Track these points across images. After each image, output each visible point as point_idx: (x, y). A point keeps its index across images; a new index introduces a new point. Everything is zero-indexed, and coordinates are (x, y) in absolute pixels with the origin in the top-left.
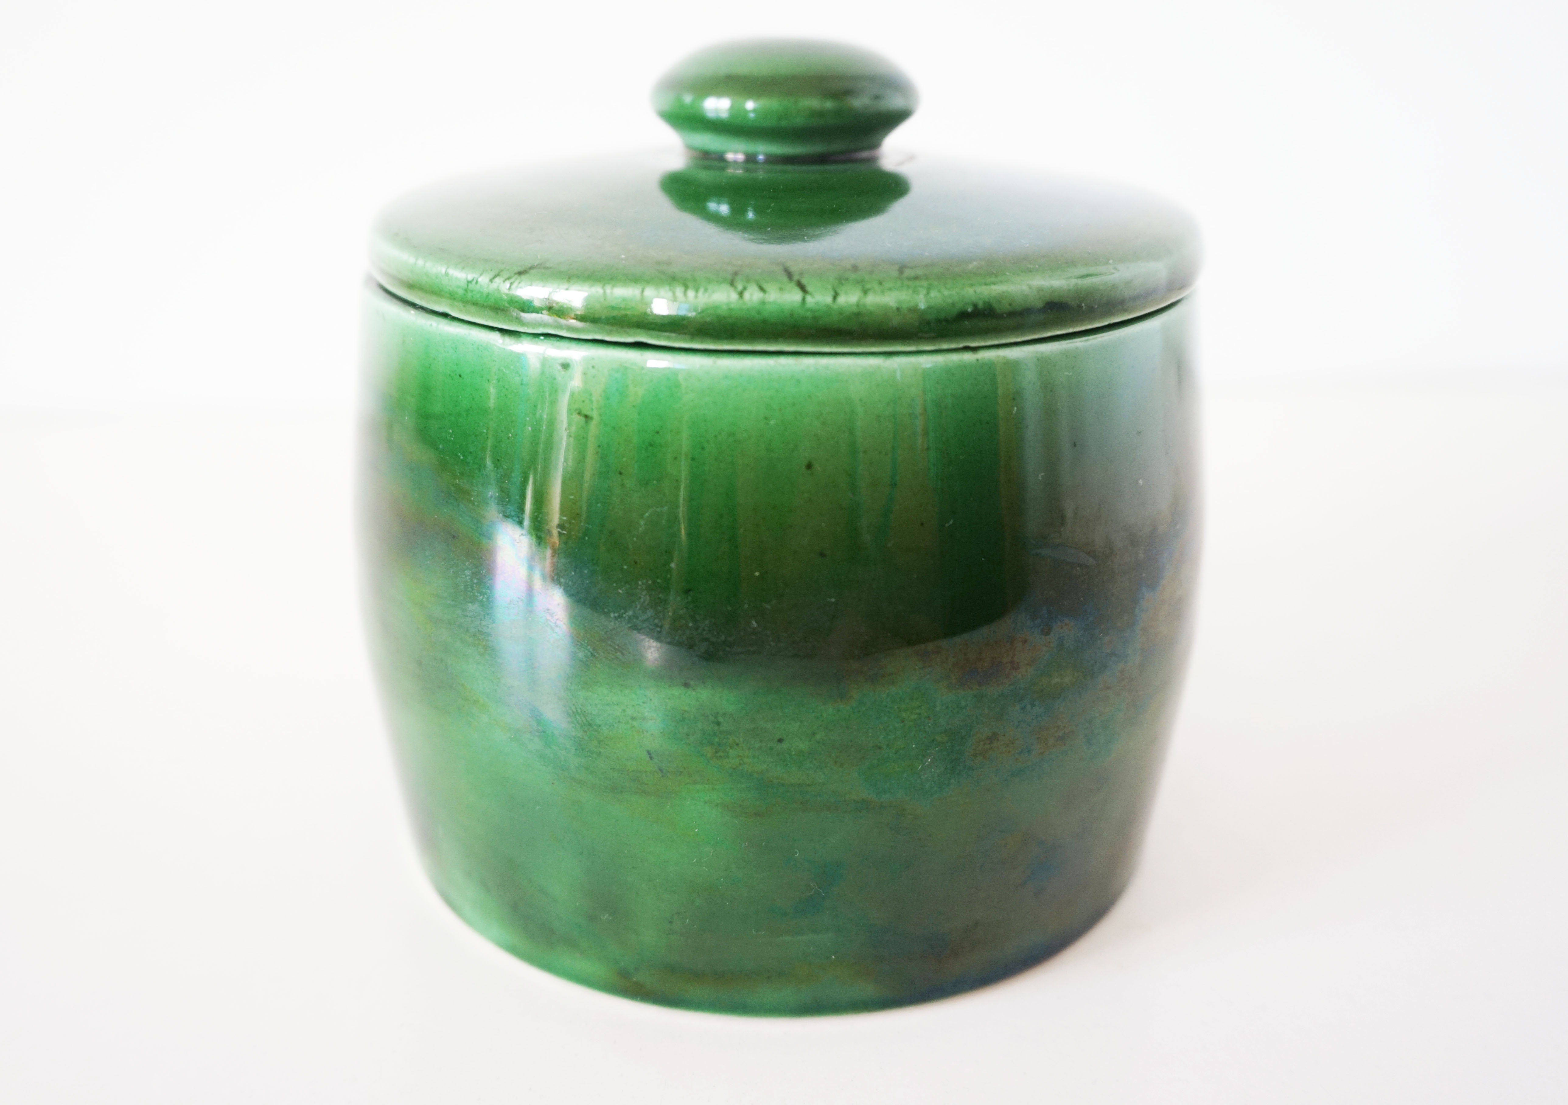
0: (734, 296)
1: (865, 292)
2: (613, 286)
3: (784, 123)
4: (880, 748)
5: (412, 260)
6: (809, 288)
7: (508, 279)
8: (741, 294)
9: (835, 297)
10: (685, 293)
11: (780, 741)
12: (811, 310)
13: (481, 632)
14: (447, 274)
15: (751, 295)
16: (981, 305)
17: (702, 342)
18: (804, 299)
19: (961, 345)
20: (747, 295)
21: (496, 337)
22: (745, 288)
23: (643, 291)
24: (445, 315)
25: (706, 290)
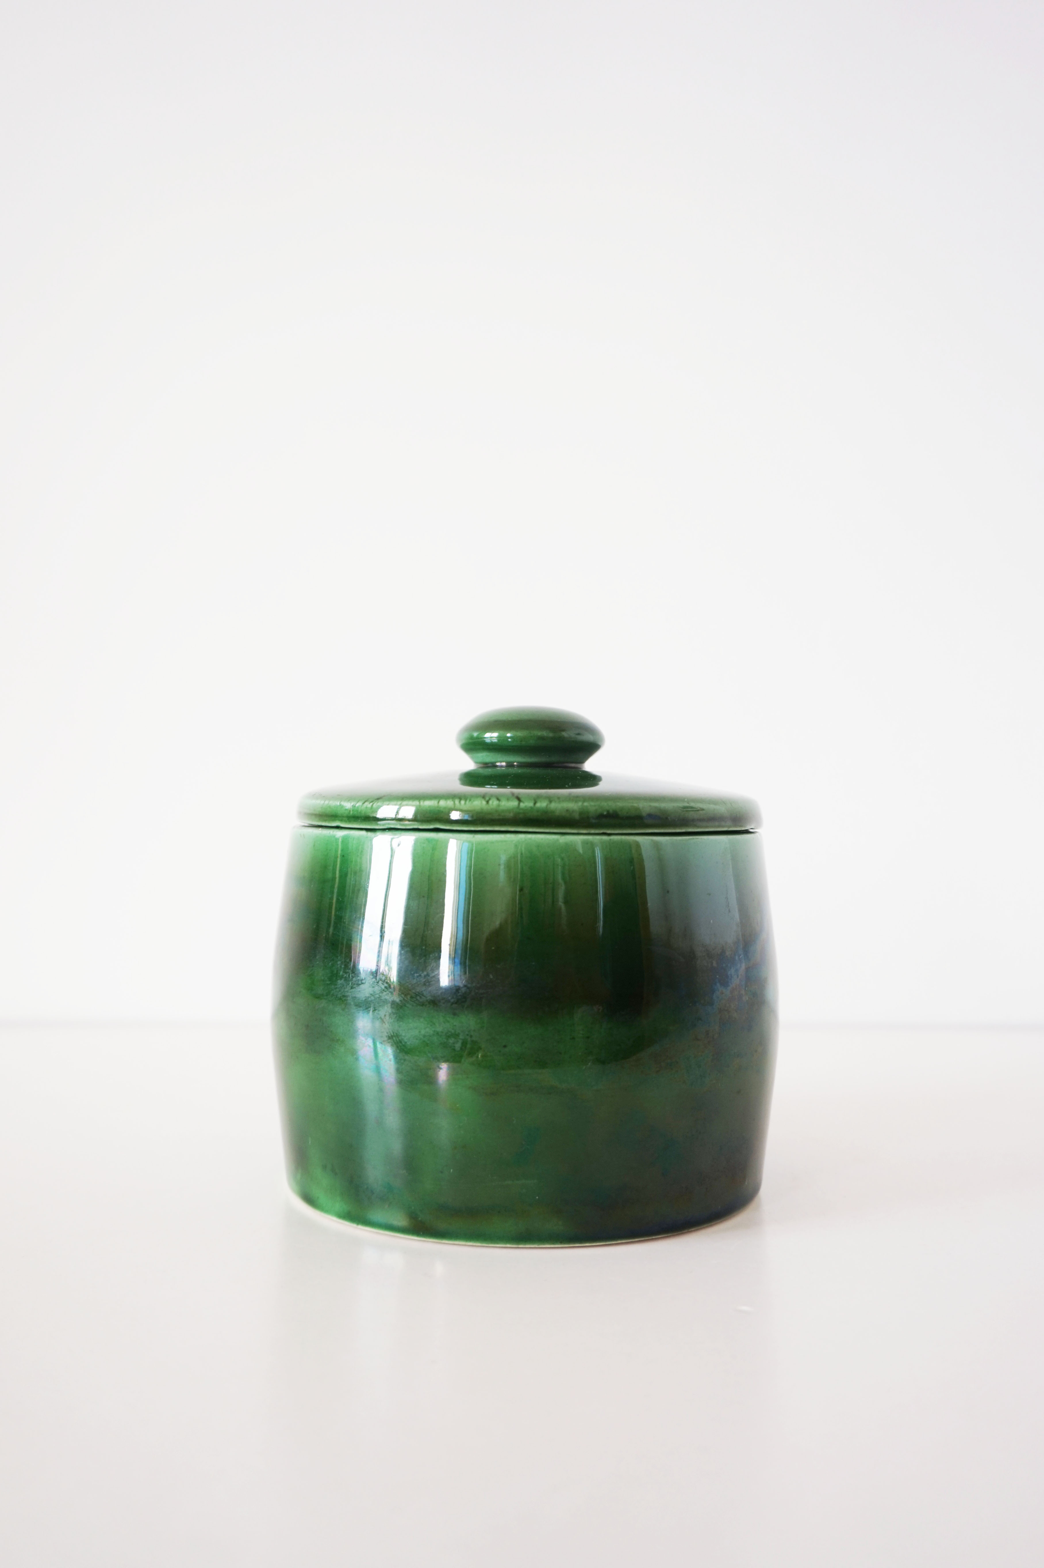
0: (484, 803)
1: (551, 802)
2: (424, 801)
3: (523, 743)
4: (561, 1053)
5: (322, 802)
6: (522, 799)
7: (372, 802)
8: (488, 802)
9: (535, 803)
10: (460, 802)
11: (505, 1046)
12: (522, 809)
13: (344, 996)
14: (340, 805)
15: (493, 802)
16: (611, 811)
17: (467, 827)
18: (519, 804)
19: (601, 831)
20: (490, 802)
21: (363, 833)
22: (490, 799)
23: (439, 802)
24: (338, 827)
25: (470, 800)
